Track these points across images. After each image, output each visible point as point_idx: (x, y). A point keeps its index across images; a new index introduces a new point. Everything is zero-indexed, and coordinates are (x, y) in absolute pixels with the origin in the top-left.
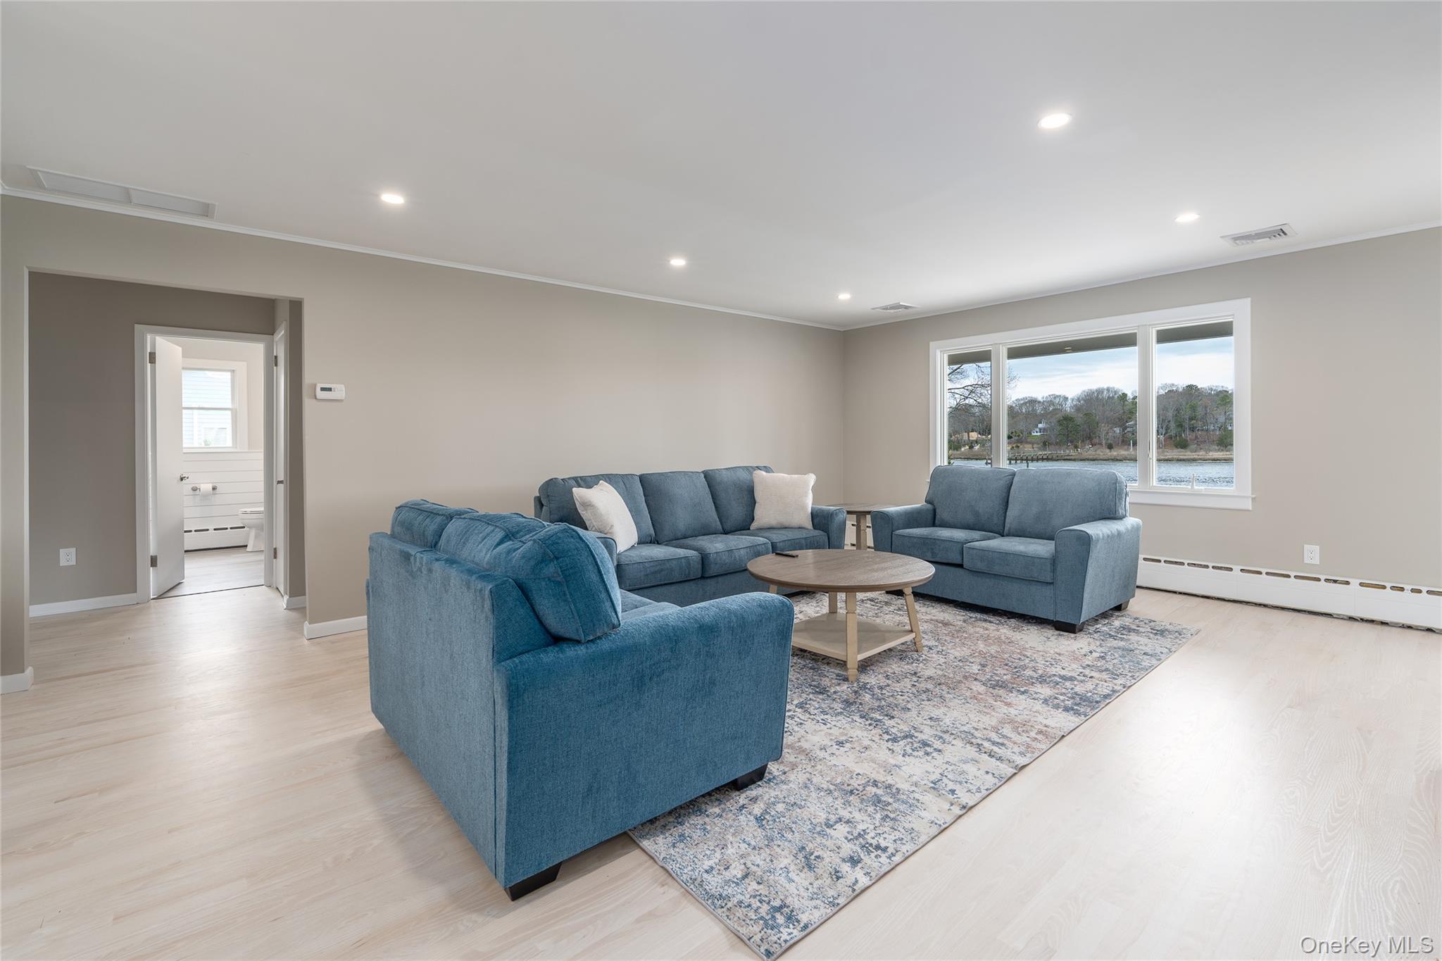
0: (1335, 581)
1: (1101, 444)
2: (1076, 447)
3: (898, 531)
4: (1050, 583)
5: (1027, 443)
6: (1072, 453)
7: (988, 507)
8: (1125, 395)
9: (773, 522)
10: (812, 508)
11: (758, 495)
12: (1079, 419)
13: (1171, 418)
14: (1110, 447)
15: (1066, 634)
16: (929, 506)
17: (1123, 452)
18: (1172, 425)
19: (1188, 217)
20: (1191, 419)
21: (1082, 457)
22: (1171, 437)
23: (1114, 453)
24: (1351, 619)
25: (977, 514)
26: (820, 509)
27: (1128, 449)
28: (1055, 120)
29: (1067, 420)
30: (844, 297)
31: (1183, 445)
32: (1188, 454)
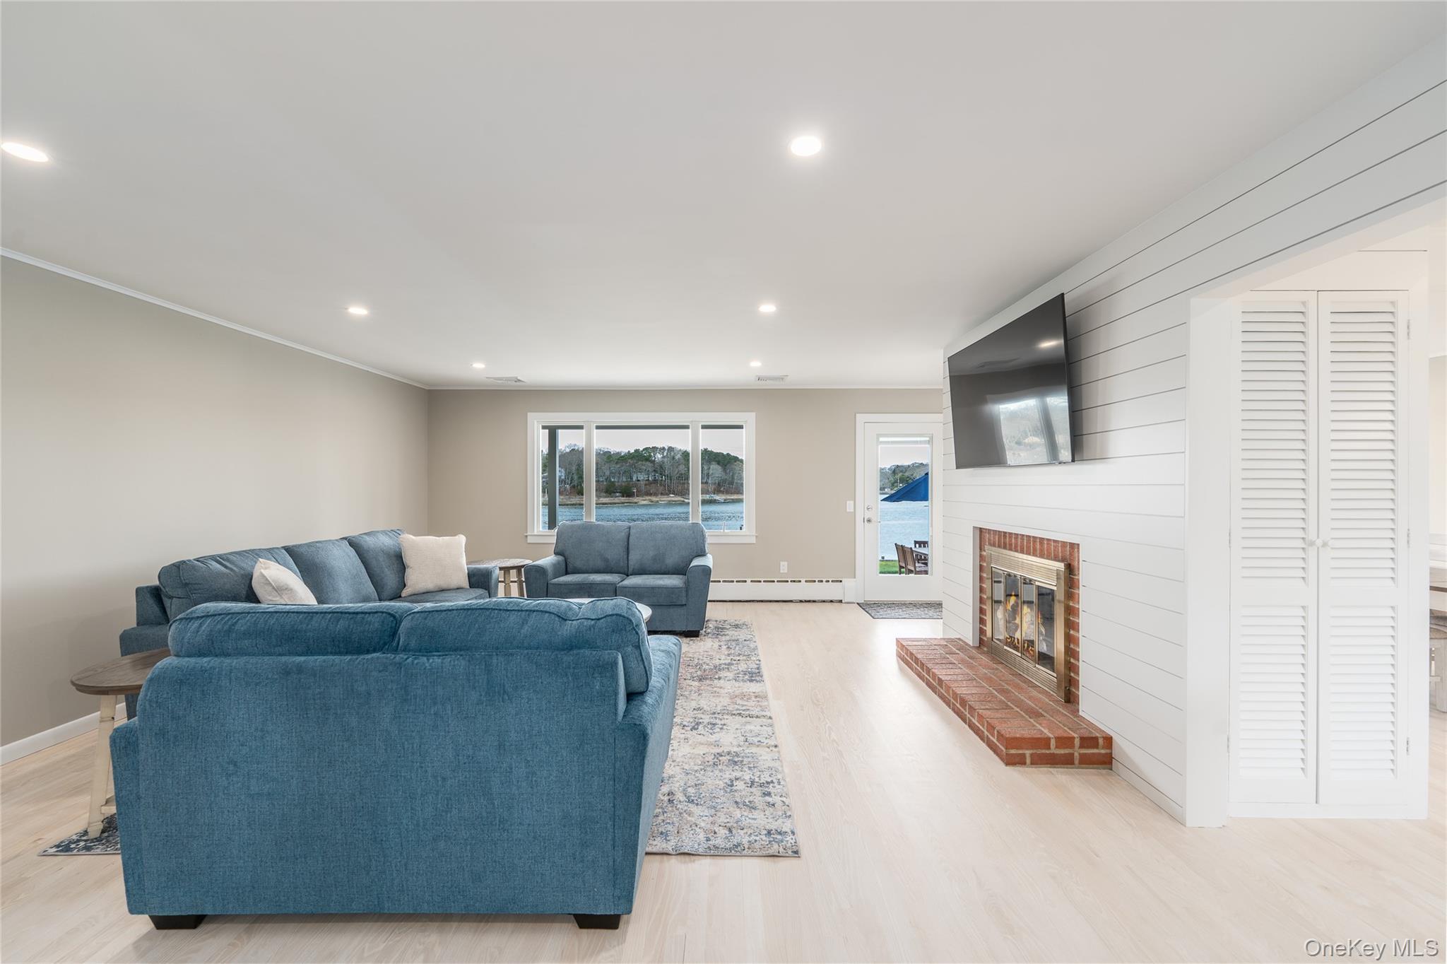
0: (794, 581)
3: (553, 580)
4: (683, 605)
7: (614, 554)
9: (430, 585)
10: (468, 568)
11: (408, 560)
13: (574, 471)
15: (694, 638)
16: (561, 558)
19: (756, 364)
22: (574, 487)
24: (801, 601)
25: (606, 560)
26: (475, 568)
28: (768, 308)
30: (479, 366)
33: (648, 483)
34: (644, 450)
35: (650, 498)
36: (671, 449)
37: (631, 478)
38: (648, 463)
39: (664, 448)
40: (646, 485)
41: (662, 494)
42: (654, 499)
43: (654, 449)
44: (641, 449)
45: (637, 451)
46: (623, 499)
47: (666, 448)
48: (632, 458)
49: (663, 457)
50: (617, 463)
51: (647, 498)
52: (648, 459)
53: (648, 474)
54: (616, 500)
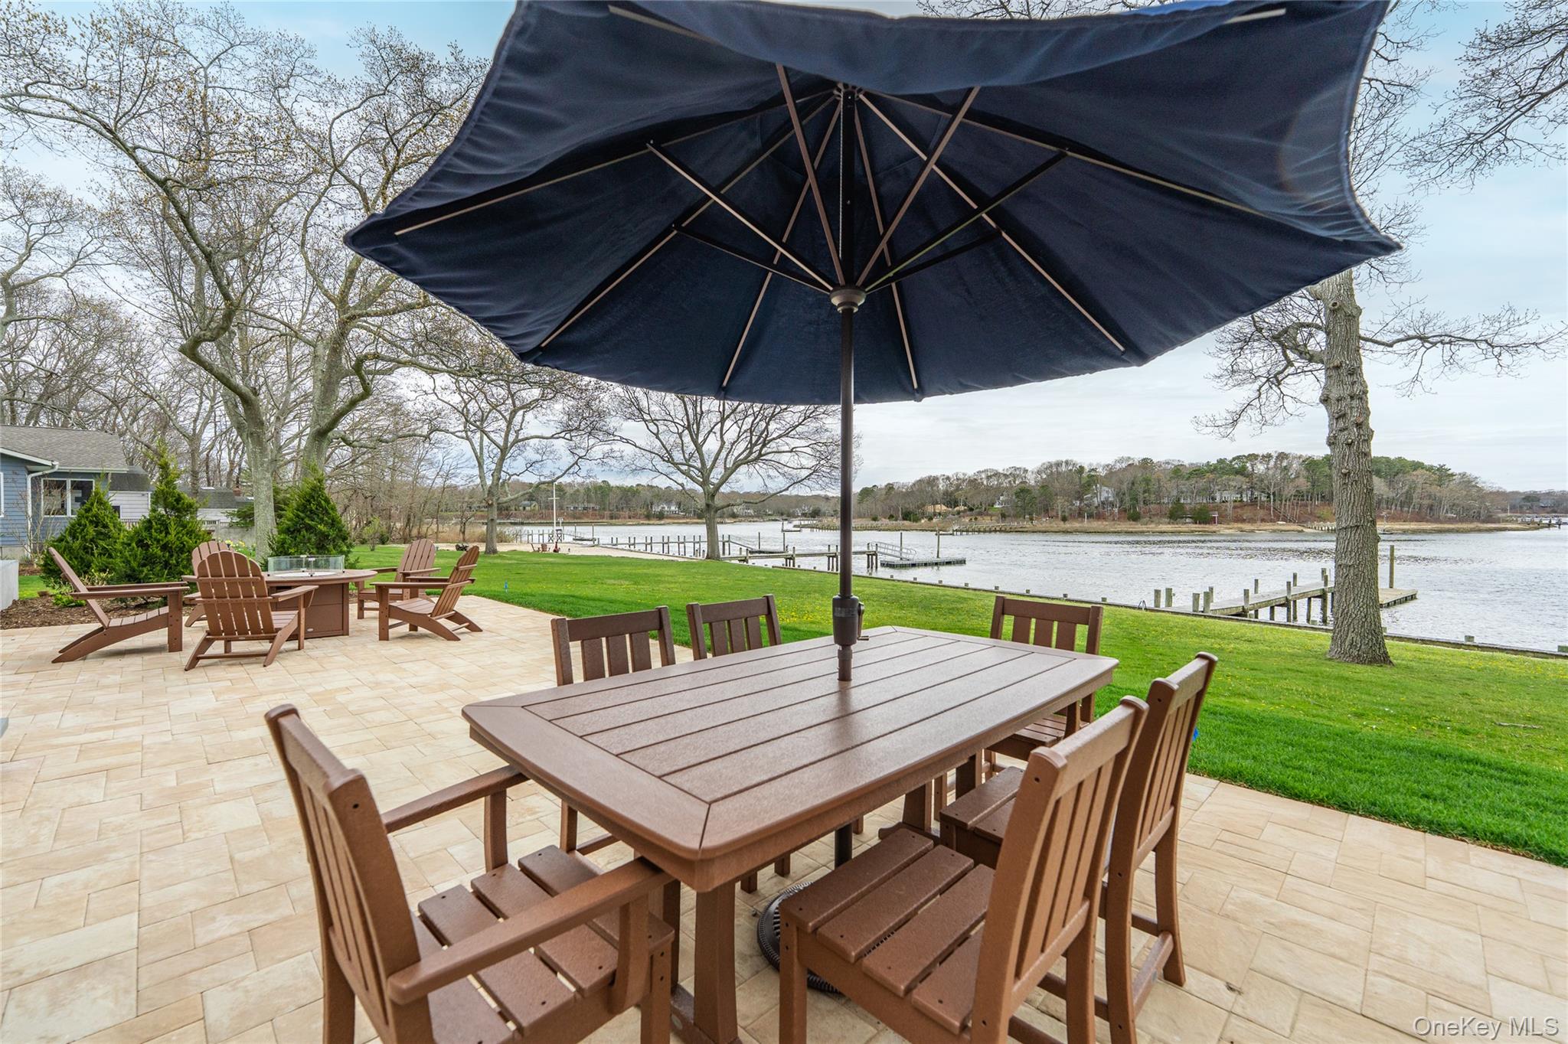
1: (1057, 517)
2: (1031, 519)
5: (987, 515)
6: (1027, 525)
8: (1082, 468)
12: (1036, 493)
13: (1125, 491)
14: (1064, 519)
17: (1077, 525)
18: (1127, 498)
20: (1145, 492)
21: (1036, 529)
22: (1125, 510)
23: (1068, 525)
27: (1082, 522)
29: (1023, 492)
31: (1135, 518)
32: (1139, 527)
33: (1240, 504)
34: (1234, 459)
35: (1240, 525)
36: (1282, 456)
37: (1214, 499)
38: (1239, 477)
39: (1269, 456)
40: (1235, 507)
41: (1263, 520)
42: (1247, 527)
43: (1253, 457)
44: (1230, 458)
45: (1221, 461)
46: (1193, 527)
47: (1275, 455)
48: (1212, 472)
49: (1268, 469)
50: (1188, 479)
51: (1236, 525)
52: (1241, 472)
53: (1241, 493)
54: (1184, 528)
